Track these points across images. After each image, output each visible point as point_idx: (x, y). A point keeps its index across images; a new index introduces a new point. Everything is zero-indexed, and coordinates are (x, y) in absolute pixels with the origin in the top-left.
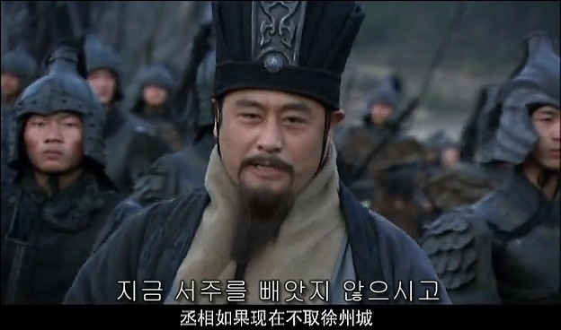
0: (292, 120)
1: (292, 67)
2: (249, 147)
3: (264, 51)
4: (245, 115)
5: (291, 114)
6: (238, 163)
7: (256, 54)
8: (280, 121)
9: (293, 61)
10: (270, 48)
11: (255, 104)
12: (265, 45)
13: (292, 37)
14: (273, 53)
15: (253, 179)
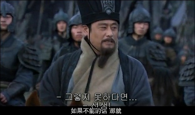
1: (114, 12)
2: (104, 36)
3: (106, 9)
4: (102, 28)
6: (100, 41)
7: (104, 10)
8: (111, 28)
9: (114, 11)
10: (107, 8)
11: (105, 24)
14: (108, 9)
15: (105, 46)
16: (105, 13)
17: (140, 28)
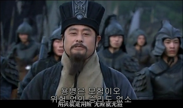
0: (86, 34)
1: (85, 18)
2: (73, 42)
3: (77, 14)
4: (72, 34)
5: (85, 32)
6: (70, 47)
7: (74, 15)
8: (82, 35)
9: (85, 16)
11: (75, 29)
12: (77, 12)
13: (85, 9)
14: (80, 14)
16: (76, 18)
17: (115, 41)
